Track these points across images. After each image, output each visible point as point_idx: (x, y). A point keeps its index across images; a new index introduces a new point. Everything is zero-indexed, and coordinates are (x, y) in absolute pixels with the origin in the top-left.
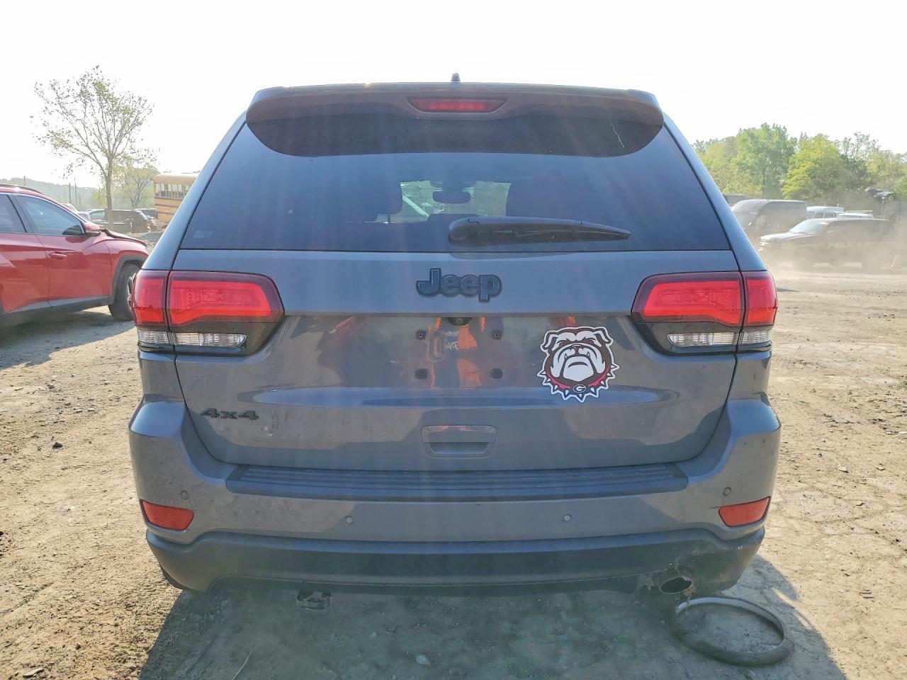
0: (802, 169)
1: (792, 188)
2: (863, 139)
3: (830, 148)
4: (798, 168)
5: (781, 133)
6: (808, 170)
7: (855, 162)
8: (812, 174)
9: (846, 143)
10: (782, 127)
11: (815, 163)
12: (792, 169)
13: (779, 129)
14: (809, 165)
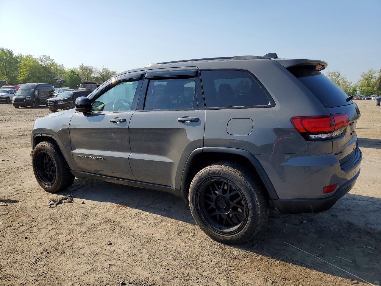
0: (24, 70)
1: (22, 78)
2: (47, 58)
3: (35, 61)
4: (23, 69)
5: (11, 54)
6: (28, 70)
7: (46, 68)
8: (30, 71)
9: (41, 59)
10: (10, 50)
11: (30, 67)
12: (20, 69)
13: (9, 51)
14: (28, 68)
